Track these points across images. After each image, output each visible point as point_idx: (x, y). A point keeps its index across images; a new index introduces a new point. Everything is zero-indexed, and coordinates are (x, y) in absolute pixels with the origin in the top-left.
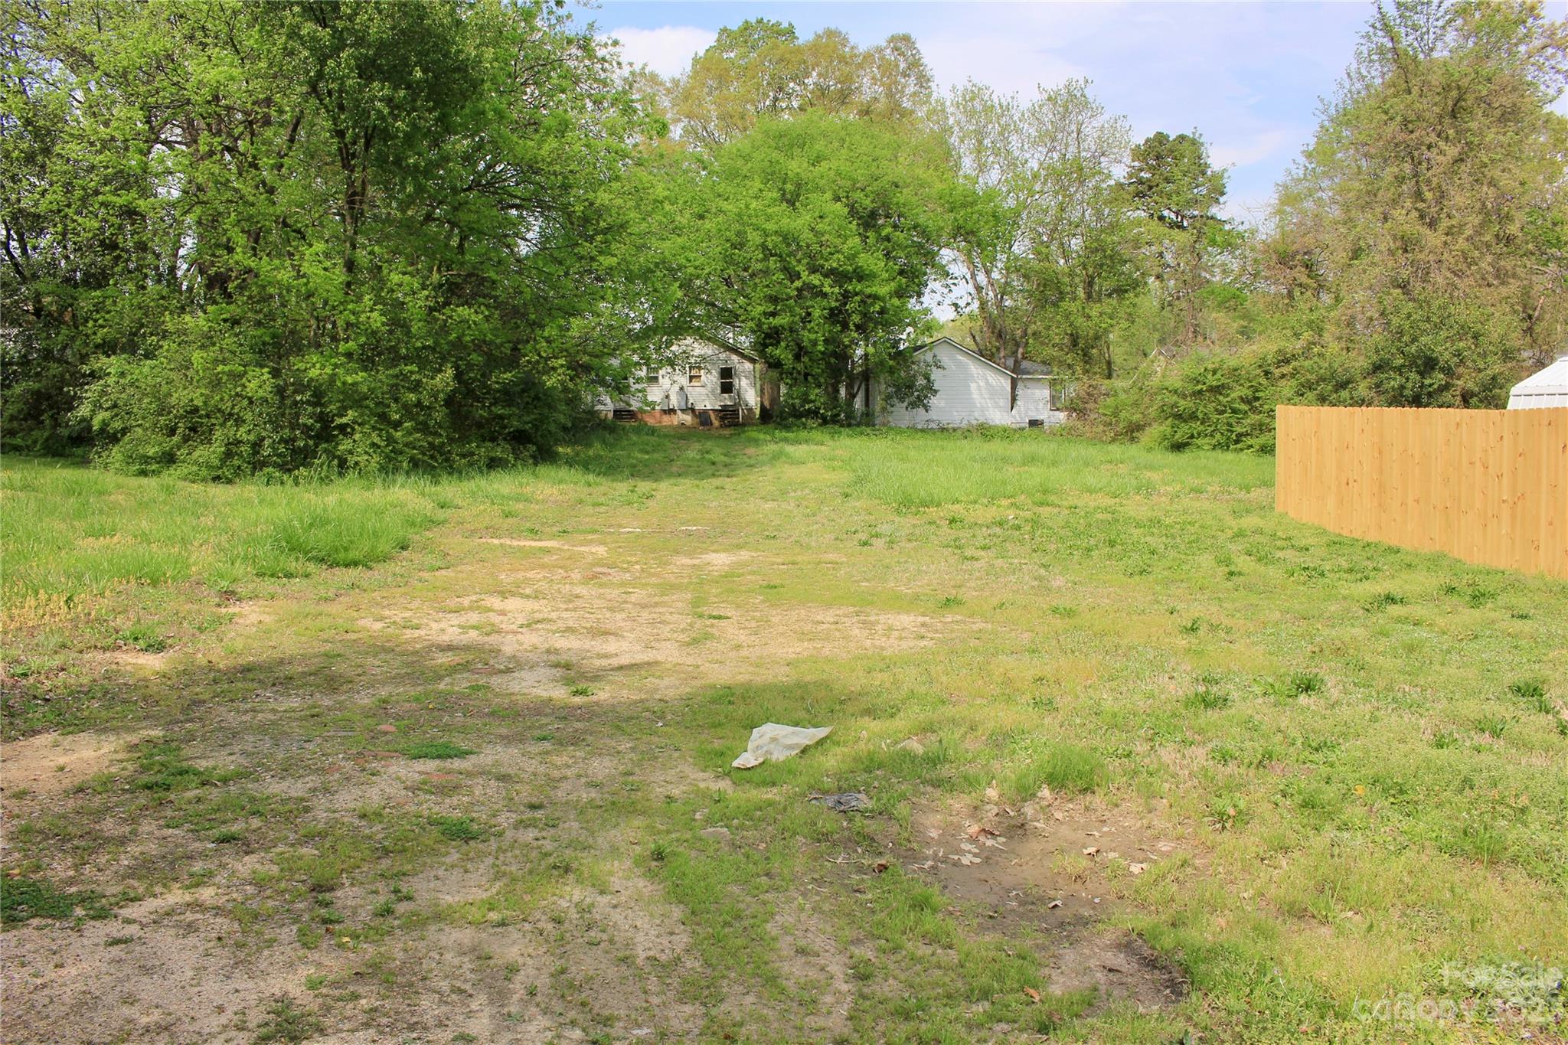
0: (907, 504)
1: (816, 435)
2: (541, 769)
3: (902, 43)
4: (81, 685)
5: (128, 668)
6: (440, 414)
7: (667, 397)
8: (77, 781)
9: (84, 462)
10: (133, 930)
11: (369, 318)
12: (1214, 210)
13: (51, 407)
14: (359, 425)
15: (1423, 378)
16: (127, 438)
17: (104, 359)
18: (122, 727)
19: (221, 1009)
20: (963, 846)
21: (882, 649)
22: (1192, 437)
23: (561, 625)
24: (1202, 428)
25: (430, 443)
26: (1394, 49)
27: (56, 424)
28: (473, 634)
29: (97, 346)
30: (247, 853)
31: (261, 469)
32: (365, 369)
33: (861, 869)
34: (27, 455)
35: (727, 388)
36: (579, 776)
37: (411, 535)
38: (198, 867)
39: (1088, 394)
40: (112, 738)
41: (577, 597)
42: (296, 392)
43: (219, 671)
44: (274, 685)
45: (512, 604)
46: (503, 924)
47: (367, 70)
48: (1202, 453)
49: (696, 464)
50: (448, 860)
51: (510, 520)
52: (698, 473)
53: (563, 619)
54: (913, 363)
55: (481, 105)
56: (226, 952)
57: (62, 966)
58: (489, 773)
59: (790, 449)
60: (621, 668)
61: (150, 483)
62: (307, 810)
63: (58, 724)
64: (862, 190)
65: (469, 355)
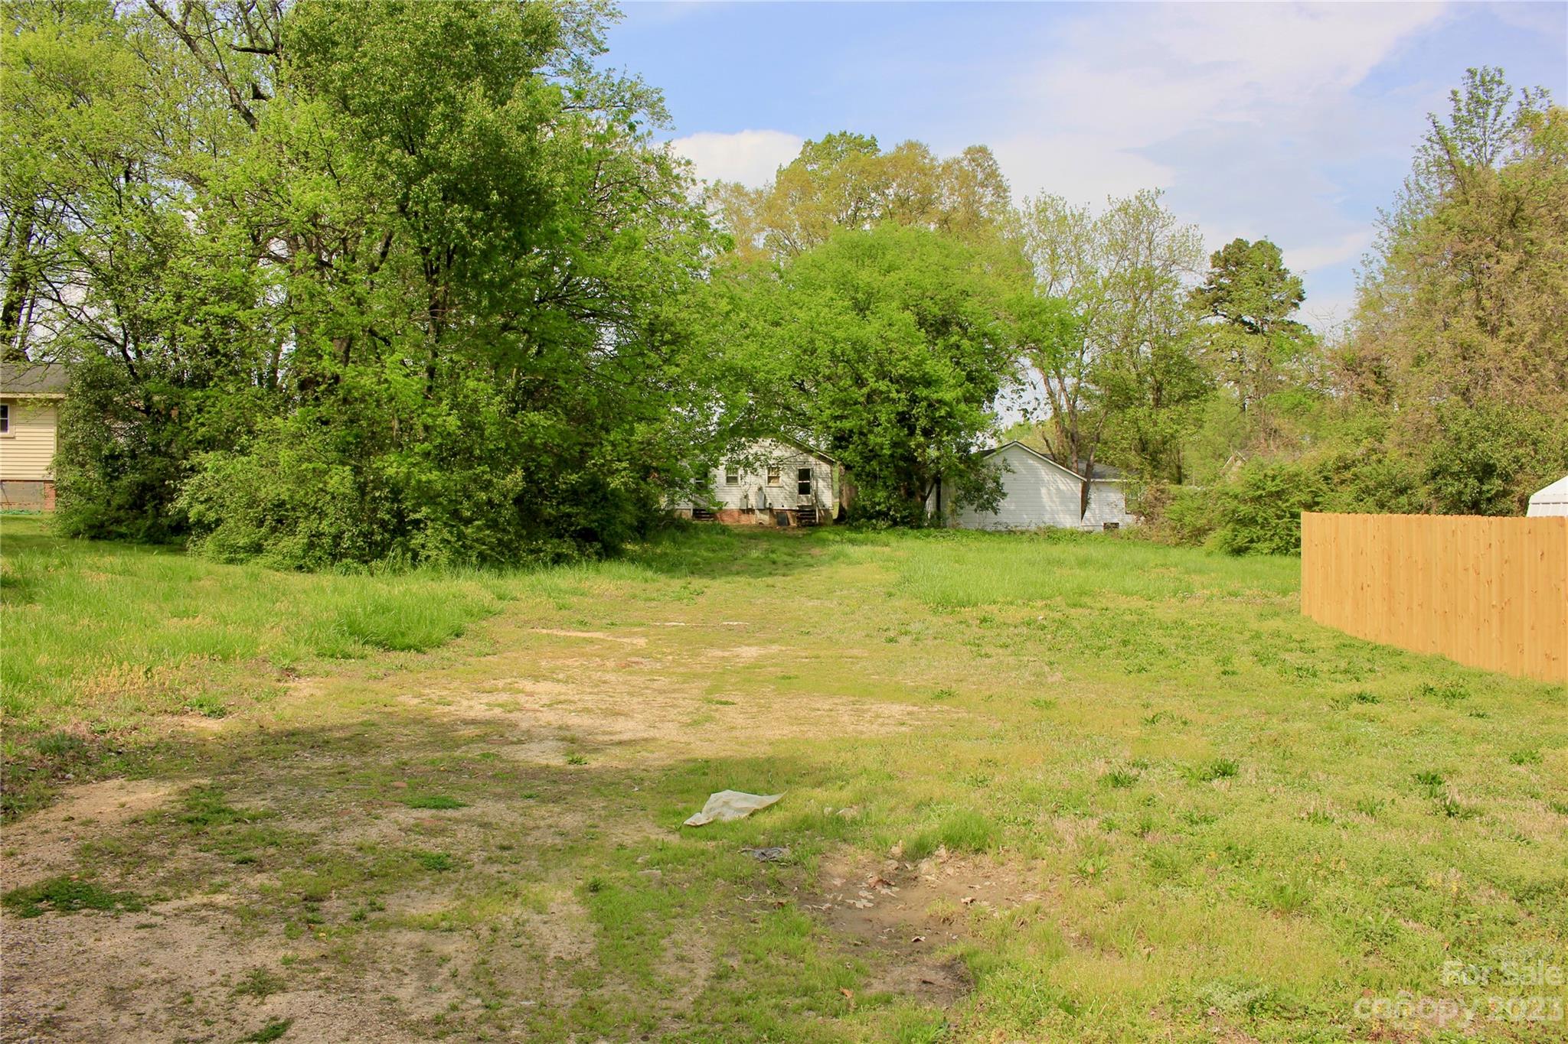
0: (946, 603)
1: (883, 536)
2: (520, 820)
3: (977, 155)
4: (149, 742)
5: (192, 729)
6: (508, 512)
7: (746, 497)
8: (133, 815)
9: (181, 550)
10: (159, 920)
11: (445, 421)
12: (1293, 315)
13: (154, 498)
14: (432, 520)
15: (1483, 484)
16: (220, 528)
17: (203, 455)
18: (177, 777)
19: (213, 973)
20: (861, 893)
21: (862, 733)
22: (1252, 541)
23: (580, 705)
24: (1262, 532)
25: (499, 540)
26: (1451, 163)
27: (158, 514)
28: (497, 711)
29: (199, 442)
30: (259, 872)
31: (340, 560)
32: (440, 468)
33: (763, 906)
34: (130, 543)
35: (804, 489)
36: (550, 826)
37: (467, 624)
38: (218, 880)
39: (1156, 499)
40: (168, 784)
41: (605, 682)
42: (375, 488)
43: (268, 735)
44: (313, 747)
45: (543, 687)
46: (450, 930)
47: (451, 193)
48: (1259, 558)
49: (758, 563)
50: (421, 884)
51: (564, 612)
52: (757, 571)
53: (584, 701)
54: (983, 466)
55: (553, 225)
56: (226, 937)
57: (100, 940)
58: (474, 821)
59: (849, 549)
60: (620, 743)
61: (237, 569)
62: (315, 843)
63: (126, 772)
64: (932, 299)
65: (539, 456)
